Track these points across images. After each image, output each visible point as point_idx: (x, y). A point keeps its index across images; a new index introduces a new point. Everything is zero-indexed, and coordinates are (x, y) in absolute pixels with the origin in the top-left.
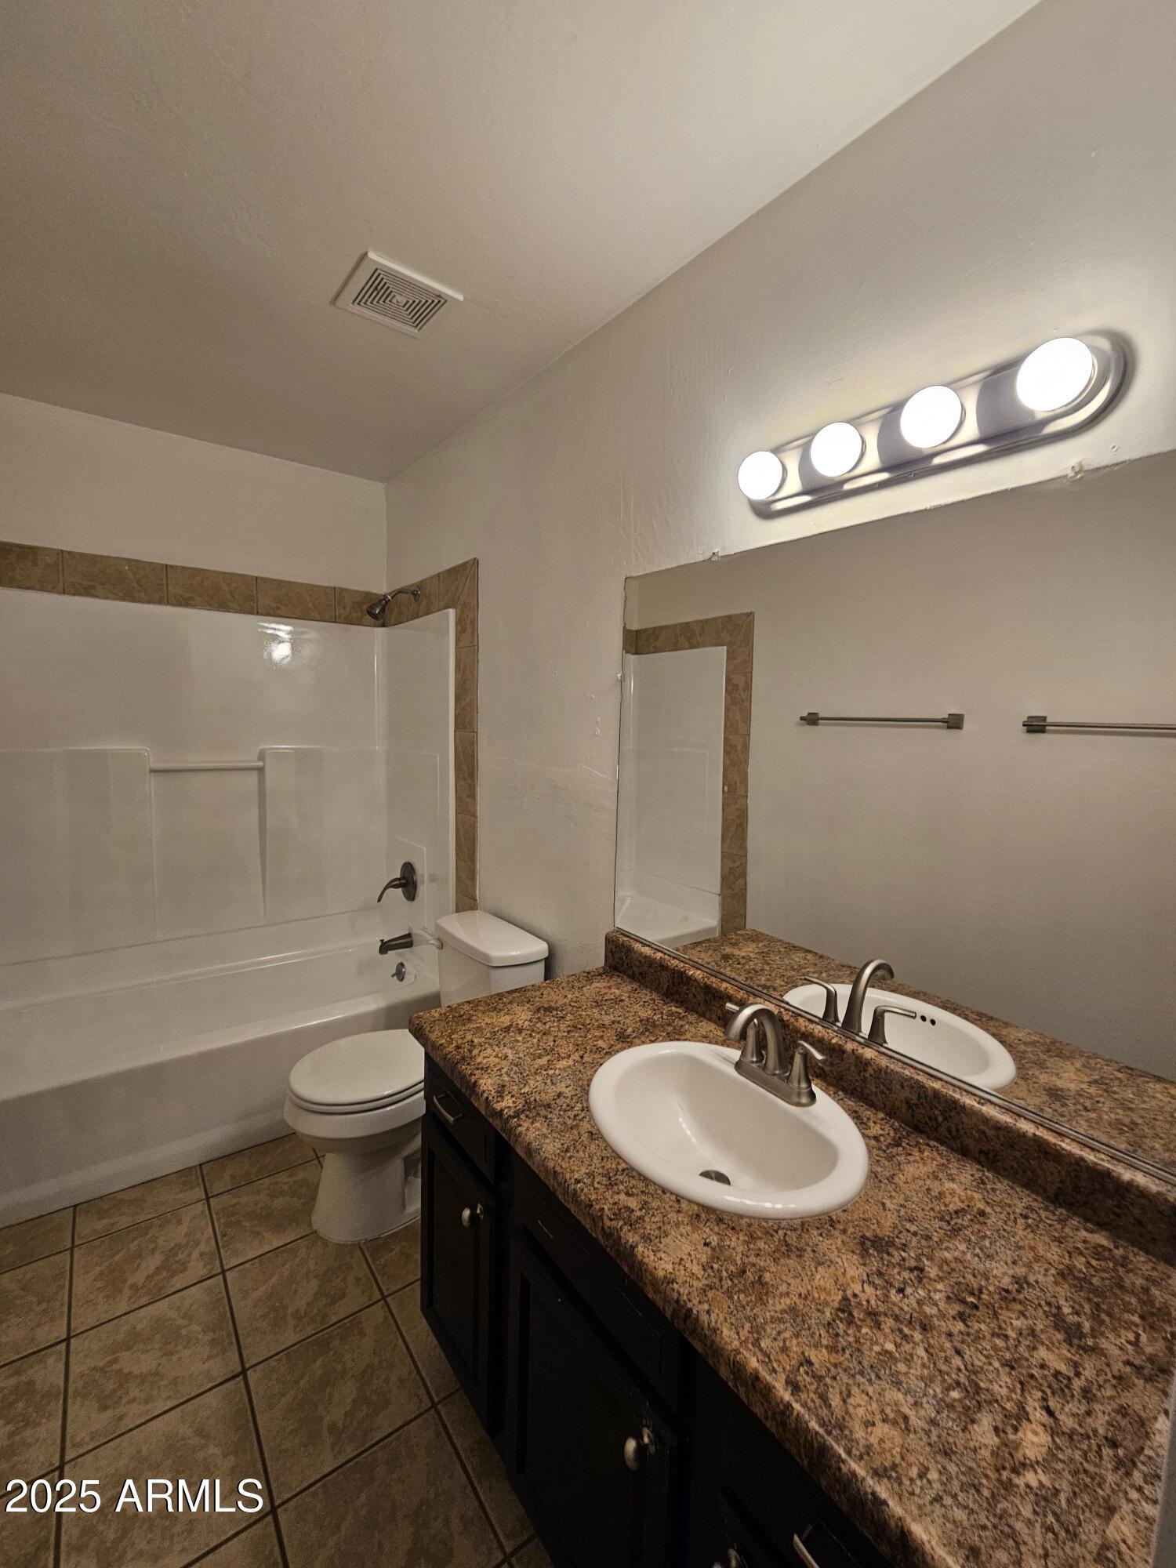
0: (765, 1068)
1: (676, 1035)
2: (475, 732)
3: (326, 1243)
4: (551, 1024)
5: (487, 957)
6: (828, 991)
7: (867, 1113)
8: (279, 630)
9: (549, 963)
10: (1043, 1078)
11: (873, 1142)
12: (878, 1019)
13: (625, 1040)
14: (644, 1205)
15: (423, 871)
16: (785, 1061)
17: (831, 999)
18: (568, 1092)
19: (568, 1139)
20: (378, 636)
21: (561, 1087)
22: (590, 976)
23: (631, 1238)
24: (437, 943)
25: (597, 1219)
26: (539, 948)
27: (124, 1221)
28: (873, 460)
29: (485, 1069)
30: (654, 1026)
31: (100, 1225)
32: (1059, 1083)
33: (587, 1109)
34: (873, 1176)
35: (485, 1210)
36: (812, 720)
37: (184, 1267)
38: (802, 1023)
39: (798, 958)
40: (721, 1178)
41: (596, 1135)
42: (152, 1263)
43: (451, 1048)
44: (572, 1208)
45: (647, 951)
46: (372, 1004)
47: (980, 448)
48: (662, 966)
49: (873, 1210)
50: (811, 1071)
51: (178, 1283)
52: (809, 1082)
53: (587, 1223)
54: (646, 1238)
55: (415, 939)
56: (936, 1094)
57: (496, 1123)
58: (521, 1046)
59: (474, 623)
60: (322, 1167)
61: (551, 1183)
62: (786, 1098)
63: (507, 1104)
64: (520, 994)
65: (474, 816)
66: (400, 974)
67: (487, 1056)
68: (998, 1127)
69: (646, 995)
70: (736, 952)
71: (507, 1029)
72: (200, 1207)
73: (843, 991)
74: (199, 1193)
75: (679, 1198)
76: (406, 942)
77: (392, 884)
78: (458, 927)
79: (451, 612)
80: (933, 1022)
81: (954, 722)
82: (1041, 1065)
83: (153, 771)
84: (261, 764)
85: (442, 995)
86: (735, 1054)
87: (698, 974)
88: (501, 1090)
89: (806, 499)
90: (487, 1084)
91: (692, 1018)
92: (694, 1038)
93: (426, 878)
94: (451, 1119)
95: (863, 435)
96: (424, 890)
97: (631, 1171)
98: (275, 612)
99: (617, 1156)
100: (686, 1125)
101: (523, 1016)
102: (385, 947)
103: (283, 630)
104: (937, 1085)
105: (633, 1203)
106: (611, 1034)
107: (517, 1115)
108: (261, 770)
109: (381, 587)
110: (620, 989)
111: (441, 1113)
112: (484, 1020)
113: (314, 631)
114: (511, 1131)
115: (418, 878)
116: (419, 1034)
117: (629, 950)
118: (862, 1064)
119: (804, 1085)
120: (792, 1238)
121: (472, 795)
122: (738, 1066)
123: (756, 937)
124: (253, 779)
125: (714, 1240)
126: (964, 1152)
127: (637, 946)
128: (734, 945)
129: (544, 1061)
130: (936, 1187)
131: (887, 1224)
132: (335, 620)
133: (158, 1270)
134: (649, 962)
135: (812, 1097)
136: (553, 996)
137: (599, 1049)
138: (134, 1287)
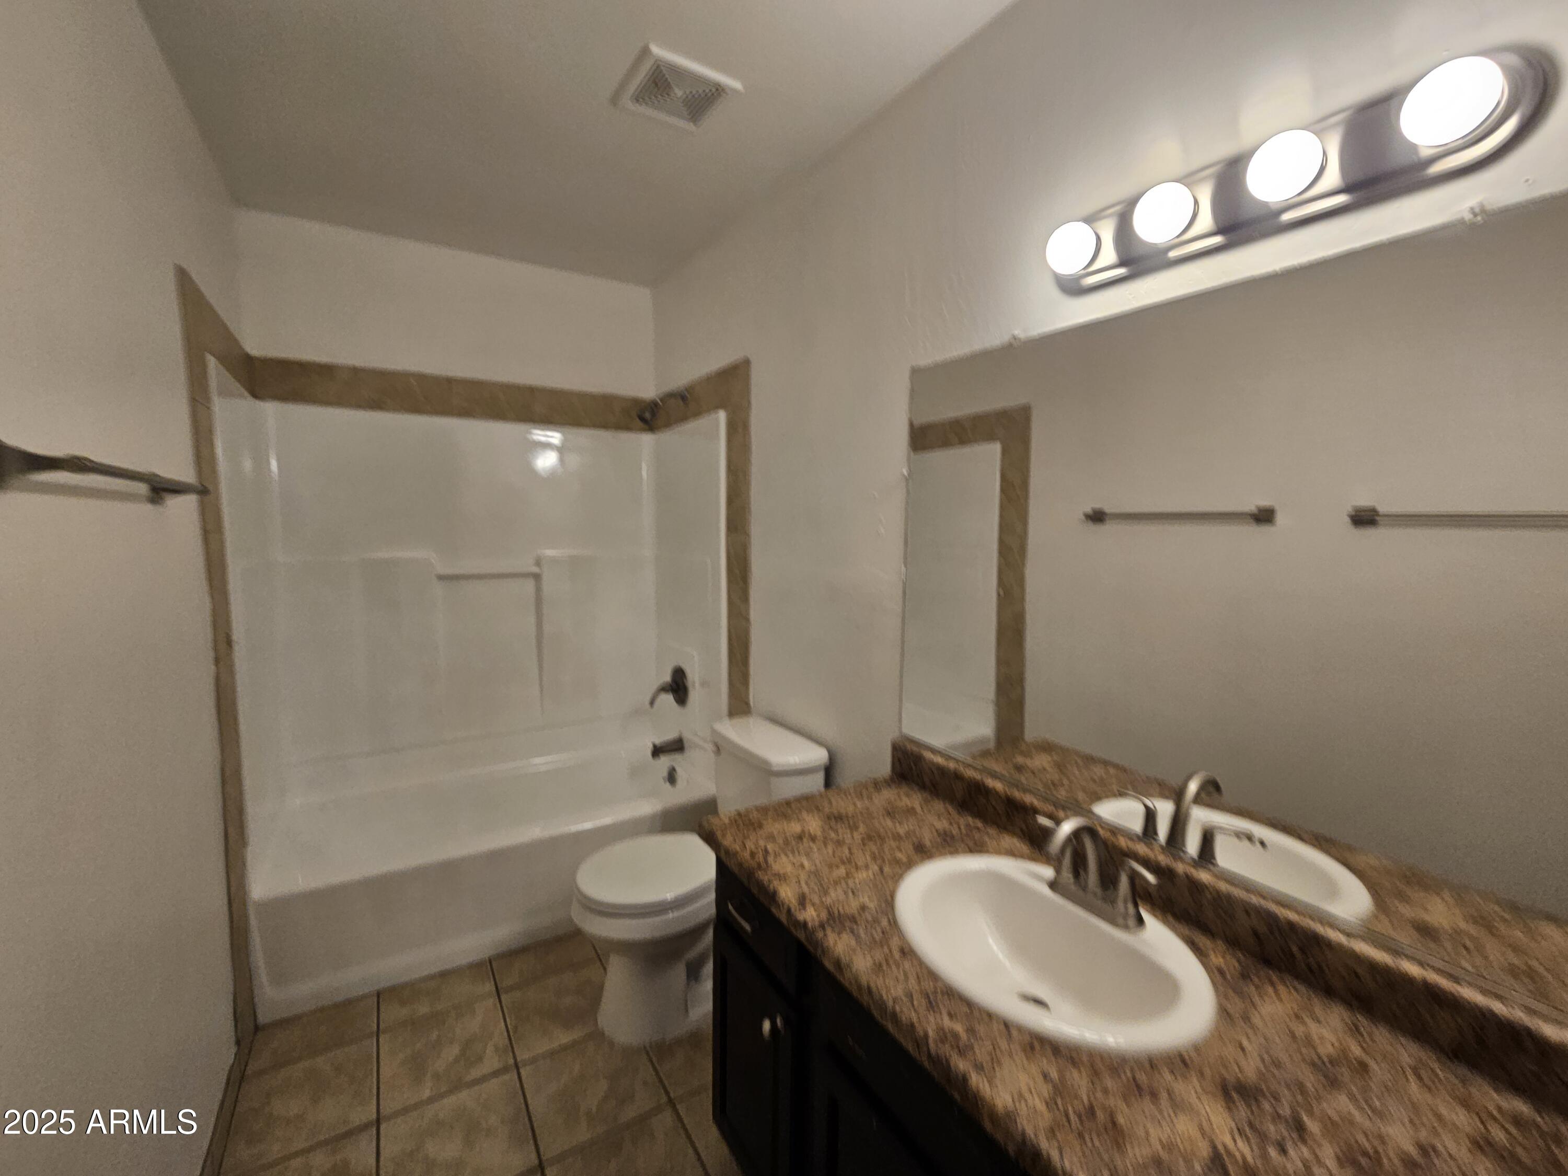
0: (1084, 888)
1: (977, 848)
2: (747, 534)
3: (612, 1044)
4: (844, 833)
5: (766, 762)
6: (1146, 807)
7: (1203, 941)
8: (552, 437)
9: (829, 771)
10: (1406, 910)
11: (1217, 975)
12: (1208, 839)
13: (923, 853)
14: (971, 1031)
15: (694, 677)
16: (1108, 881)
17: (1150, 816)
18: (872, 905)
19: (879, 955)
20: (647, 440)
21: (865, 899)
22: (877, 785)
23: (961, 1065)
24: (714, 749)
25: (921, 1042)
26: (819, 755)
27: (423, 1009)
28: (1206, 221)
29: (782, 878)
30: (952, 837)
31: (403, 1012)
32: (1427, 918)
33: (894, 923)
34: (1224, 1013)
35: (786, 1021)
36: (1097, 517)
37: (480, 1059)
38: (1123, 842)
39: (1098, 771)
40: (1039, 1002)
41: (908, 952)
42: (452, 1052)
43: (747, 855)
44: (890, 1027)
45: (939, 760)
46: (647, 808)
47: (1341, 199)
48: (957, 776)
49: (1230, 1052)
50: (1140, 893)
51: (476, 1073)
52: (1136, 905)
53: (910, 1047)
54: (979, 1068)
55: (686, 745)
56: (1292, 925)
57: (801, 936)
58: (816, 855)
59: (746, 426)
60: (605, 969)
61: (865, 999)
62: (1112, 921)
63: (809, 915)
64: (807, 802)
65: (747, 620)
66: (672, 778)
67: (783, 864)
68: (1373, 967)
69: (939, 806)
70: (1029, 762)
71: (800, 838)
72: (491, 1001)
73: (1165, 809)
74: (489, 987)
75: (1007, 1025)
76: (677, 746)
77: (664, 689)
78: (732, 731)
79: (722, 416)
80: (1262, 843)
81: (1264, 517)
82: (1403, 897)
83: (441, 578)
84: (535, 570)
85: (719, 801)
86: (1048, 872)
87: (998, 786)
88: (802, 901)
89: (1121, 271)
90: (787, 893)
91: (992, 831)
92: (999, 852)
93: (697, 685)
94: (748, 927)
95: (1195, 195)
96: (695, 695)
97: (951, 994)
98: (547, 421)
99: (933, 975)
100: (995, 946)
101: (814, 824)
102: (657, 751)
103: (554, 437)
104: (1292, 916)
105: (959, 1028)
106: (908, 847)
107: (822, 926)
108: (537, 577)
109: (648, 391)
110: (913, 799)
111: (735, 920)
112: (774, 827)
113: (585, 437)
114: (817, 944)
115: (689, 684)
116: (710, 839)
117: (918, 759)
118: (1196, 887)
119: (1131, 909)
120: (1142, 1078)
121: (745, 598)
122: (1053, 885)
123: (1046, 747)
124: (530, 585)
125: (1054, 1075)
126: (1328, 992)
127: (928, 755)
128: (1026, 756)
129: (842, 871)
130: (1299, 1030)
131: (1250, 1069)
132: (605, 426)
133: (457, 1060)
134: (942, 771)
135: (1140, 921)
136: (842, 804)
137: (898, 862)
138: (437, 1077)
